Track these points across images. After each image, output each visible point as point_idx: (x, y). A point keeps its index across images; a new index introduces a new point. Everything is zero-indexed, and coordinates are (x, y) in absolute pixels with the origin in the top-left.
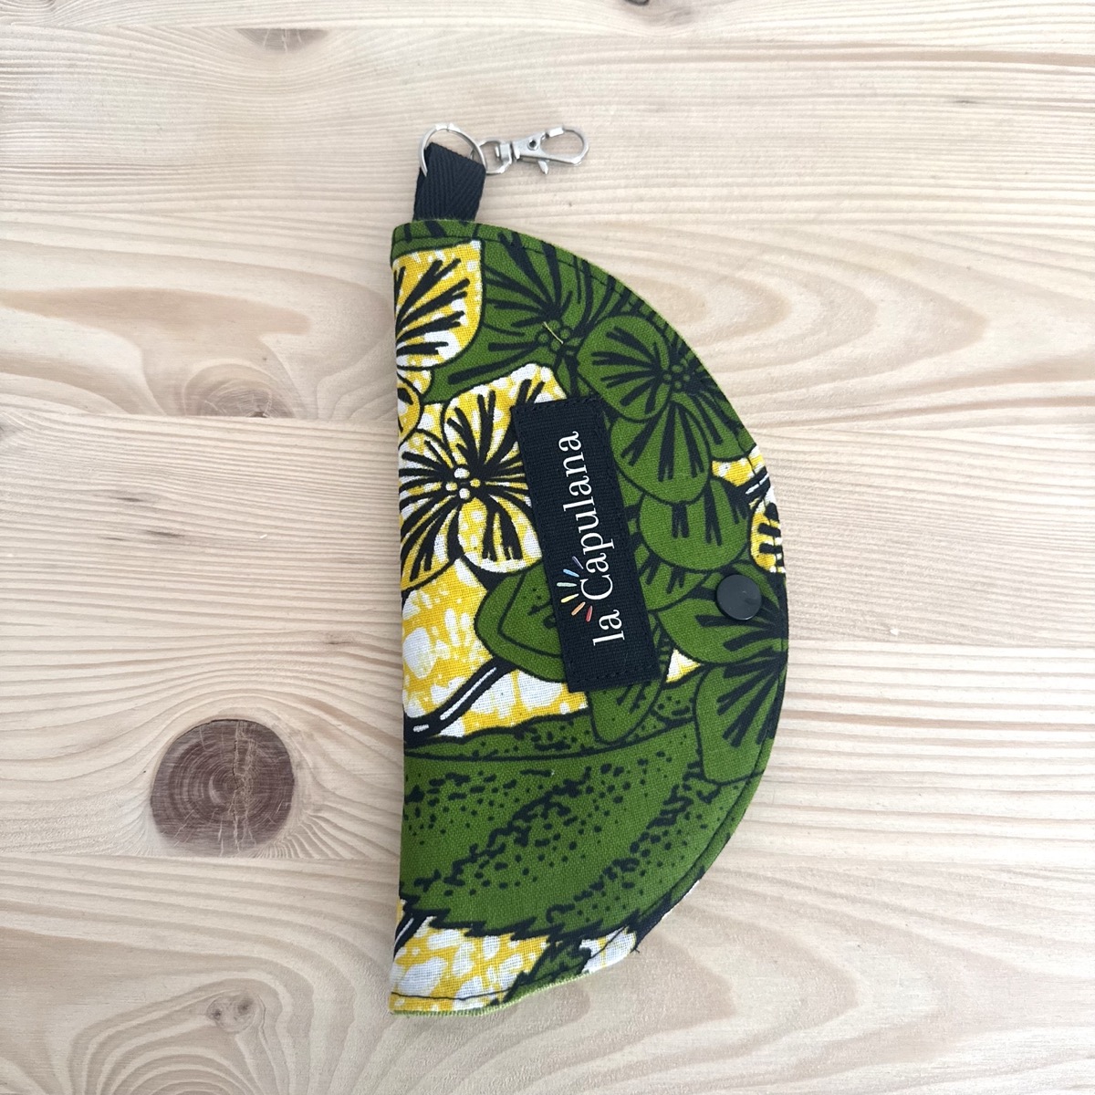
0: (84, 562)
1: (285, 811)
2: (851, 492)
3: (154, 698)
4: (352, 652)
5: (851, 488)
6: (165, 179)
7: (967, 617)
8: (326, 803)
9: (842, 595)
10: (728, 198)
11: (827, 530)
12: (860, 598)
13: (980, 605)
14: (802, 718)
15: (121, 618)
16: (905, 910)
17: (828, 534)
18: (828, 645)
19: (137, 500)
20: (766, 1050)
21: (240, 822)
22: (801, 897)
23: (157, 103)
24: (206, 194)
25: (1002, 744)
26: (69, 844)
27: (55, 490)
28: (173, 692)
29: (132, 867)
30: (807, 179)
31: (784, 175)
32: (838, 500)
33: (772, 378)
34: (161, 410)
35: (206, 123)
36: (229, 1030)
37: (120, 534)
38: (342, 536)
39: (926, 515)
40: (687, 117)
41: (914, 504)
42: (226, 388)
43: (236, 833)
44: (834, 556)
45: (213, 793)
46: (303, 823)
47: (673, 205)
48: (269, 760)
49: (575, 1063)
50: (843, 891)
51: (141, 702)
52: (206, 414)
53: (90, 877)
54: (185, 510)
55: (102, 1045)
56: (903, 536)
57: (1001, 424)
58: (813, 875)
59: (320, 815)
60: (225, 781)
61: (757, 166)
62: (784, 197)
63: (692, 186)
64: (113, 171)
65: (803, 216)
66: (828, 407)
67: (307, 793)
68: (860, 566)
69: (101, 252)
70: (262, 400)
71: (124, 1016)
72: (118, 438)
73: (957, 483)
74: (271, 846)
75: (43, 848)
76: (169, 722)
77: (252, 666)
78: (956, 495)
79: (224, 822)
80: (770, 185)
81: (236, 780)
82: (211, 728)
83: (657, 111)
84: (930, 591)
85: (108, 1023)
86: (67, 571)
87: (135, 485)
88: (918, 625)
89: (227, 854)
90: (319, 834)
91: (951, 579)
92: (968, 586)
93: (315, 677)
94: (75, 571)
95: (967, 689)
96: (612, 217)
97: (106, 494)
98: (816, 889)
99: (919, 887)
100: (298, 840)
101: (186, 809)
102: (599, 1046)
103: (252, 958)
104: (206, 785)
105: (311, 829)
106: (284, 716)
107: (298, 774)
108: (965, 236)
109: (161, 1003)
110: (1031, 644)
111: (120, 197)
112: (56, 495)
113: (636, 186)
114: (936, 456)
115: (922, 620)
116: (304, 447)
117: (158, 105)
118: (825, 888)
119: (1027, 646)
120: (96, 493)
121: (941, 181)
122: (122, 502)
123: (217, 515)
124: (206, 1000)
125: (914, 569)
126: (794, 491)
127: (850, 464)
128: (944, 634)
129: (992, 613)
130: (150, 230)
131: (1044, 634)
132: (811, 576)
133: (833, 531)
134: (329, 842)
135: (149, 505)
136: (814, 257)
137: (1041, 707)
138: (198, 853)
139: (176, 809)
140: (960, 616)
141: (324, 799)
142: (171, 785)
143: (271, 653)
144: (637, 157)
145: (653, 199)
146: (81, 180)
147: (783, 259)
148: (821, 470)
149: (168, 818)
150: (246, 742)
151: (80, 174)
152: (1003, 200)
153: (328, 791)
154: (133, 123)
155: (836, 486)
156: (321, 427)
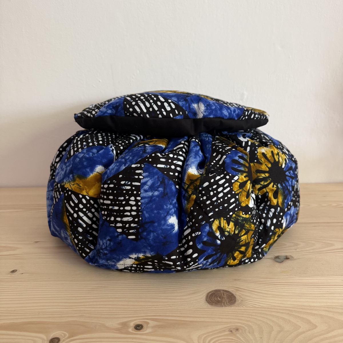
1: (235, 301)
36: (235, 334)
43: (226, 304)
45: (219, 299)
48: (229, 294)
55: (205, 338)
71: (209, 332)
74: (234, 306)
79: (223, 303)
81: (223, 297)
82: (216, 291)
89: (225, 307)
138: (219, 307)
139: (212, 301)
142: (210, 298)
150: (224, 292)
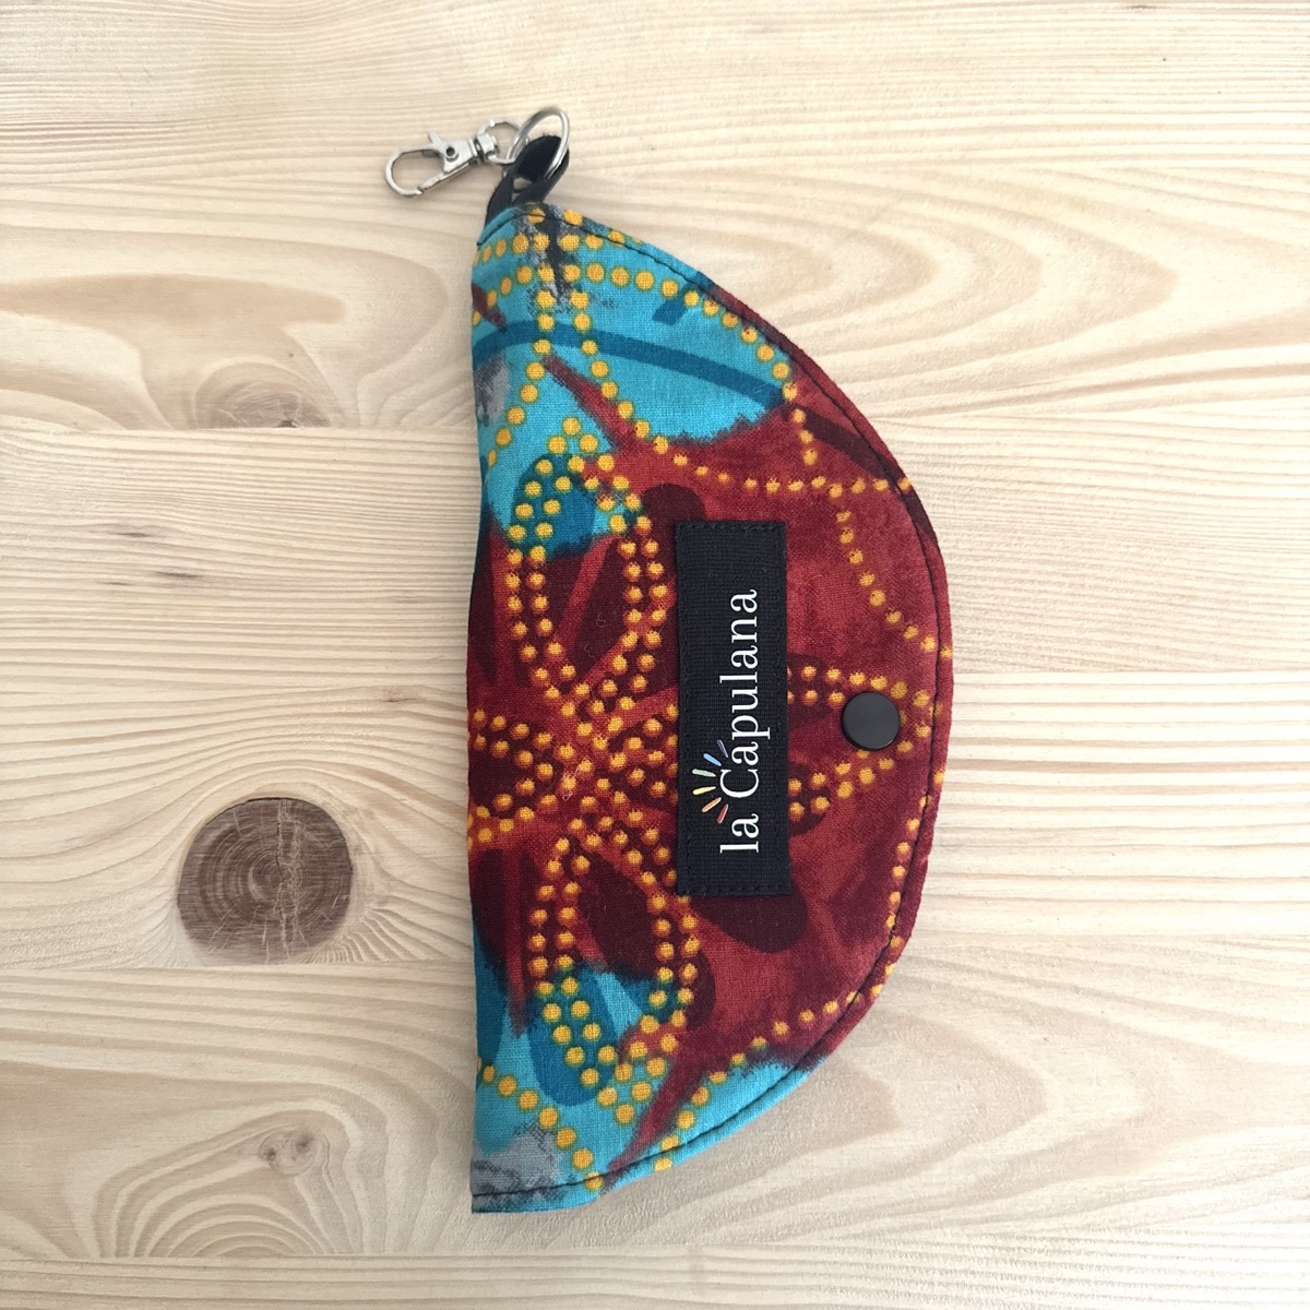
0: (85, 613)
1: (344, 905)
2: (1017, 491)
3: (176, 775)
4: (415, 711)
5: (1015, 486)
6: (159, 139)
7: (1164, 637)
8: (394, 894)
9: (1011, 618)
10: (855, 135)
11: (989, 539)
12: (1031, 619)
13: (1181, 622)
14: (967, 768)
15: (132, 680)
16: (1099, 994)
17: (992, 544)
18: (994, 678)
19: (143, 535)
20: (938, 1169)
21: (288, 921)
22: (973, 982)
23: (143, 44)
24: (209, 155)
25: (1211, 789)
26: (79, 957)
27: (41, 526)
28: (198, 767)
29: (159, 981)
30: (951, 109)
31: (922, 105)
32: (1002, 502)
33: (918, 356)
34: (167, 424)
35: (207, 66)
36: (286, 1172)
37: (126, 577)
38: (395, 570)
39: (1110, 515)
40: (799, 38)
41: (1095, 503)
42: (245, 393)
43: (283, 934)
44: (1000, 570)
45: (253, 887)
46: (366, 919)
47: (787, 146)
48: (321, 845)
49: (708, 1194)
50: (1023, 974)
51: (160, 781)
52: (221, 426)
53: (108, 996)
54: (201, 545)
55: (134, 1196)
56: (1083, 543)
57: (1197, 401)
58: (987, 956)
59: (386, 908)
60: (268, 872)
61: (889, 95)
62: (922, 133)
63: (809, 122)
64: (94, 131)
65: (947, 155)
66: (988, 387)
67: (368, 883)
68: (1033, 581)
69: (86, 232)
70: (290, 405)
71: (157, 1162)
72: (116, 460)
73: (1145, 475)
74: (327, 949)
75: (49, 963)
76: (194, 804)
77: (293, 732)
78: (1146, 490)
79: (269, 921)
80: (905, 118)
81: (281, 870)
82: (247, 810)
83: (764, 31)
84: (1118, 608)
85: (138, 1170)
86: (62, 625)
87: (140, 516)
88: (1104, 650)
89: (274, 960)
90: (386, 931)
91: (1141, 592)
92: (1164, 599)
93: (374, 743)
94: (70, 625)
95: (1165, 725)
96: (713, 164)
97: (106, 529)
98: (991, 973)
99: (1115, 965)
100: (360, 940)
101: (221, 908)
102: (735, 1172)
103: (310, 1084)
104: (245, 878)
105: (376, 925)
106: (336, 791)
107: (356, 860)
108: (1145, 173)
109: (202, 1143)
110: (1244, 667)
111: (103, 164)
112: (42, 532)
113: (740, 125)
114: (1120, 443)
115: (1108, 644)
116: (346, 462)
117: (145, 47)
118: (1002, 971)
119: (1236, 670)
120: (91, 529)
121: (1115, 107)
122: (123, 538)
123: (243, 549)
124: (257, 1137)
125: (1096, 582)
126: (949, 493)
127: (1016, 457)
128: (1136, 659)
129: (1194, 631)
130: (144, 203)
131: (1258, 654)
132: (973, 596)
133: (998, 540)
134: (399, 940)
135: (158, 540)
136: (962, 204)
137: (1256, 743)
138: (238, 960)
139: (209, 909)
140: (1155, 637)
141: (389, 888)
142: (201, 880)
143: (315, 715)
144: (740, 89)
145: (762, 139)
146: (55, 144)
147: (925, 208)
148: (980, 466)
149: (201, 921)
150: (291, 824)
151: (54, 136)
152: (1191, 127)
153: (394, 879)
154: (116, 70)
155: (999, 485)
156: (365, 436)
